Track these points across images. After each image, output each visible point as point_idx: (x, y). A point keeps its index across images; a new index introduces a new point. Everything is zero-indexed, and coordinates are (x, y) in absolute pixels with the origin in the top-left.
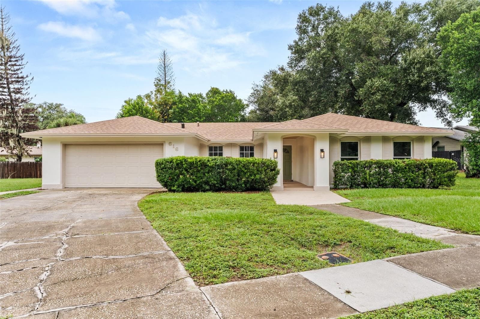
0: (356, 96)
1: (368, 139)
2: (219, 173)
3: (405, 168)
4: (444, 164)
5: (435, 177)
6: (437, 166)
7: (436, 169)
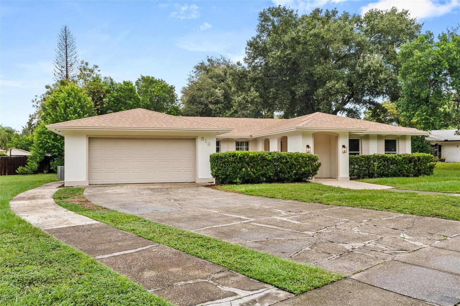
0: (315, 96)
1: (367, 137)
2: (275, 166)
3: (402, 161)
4: (427, 158)
5: (421, 168)
6: (422, 159)
7: (421, 162)
